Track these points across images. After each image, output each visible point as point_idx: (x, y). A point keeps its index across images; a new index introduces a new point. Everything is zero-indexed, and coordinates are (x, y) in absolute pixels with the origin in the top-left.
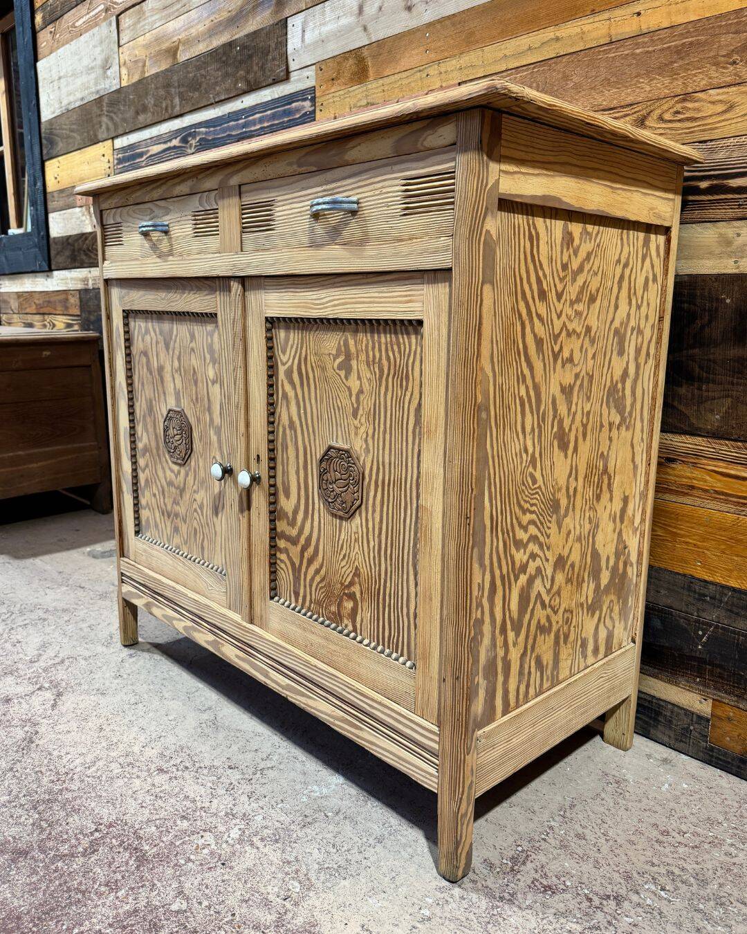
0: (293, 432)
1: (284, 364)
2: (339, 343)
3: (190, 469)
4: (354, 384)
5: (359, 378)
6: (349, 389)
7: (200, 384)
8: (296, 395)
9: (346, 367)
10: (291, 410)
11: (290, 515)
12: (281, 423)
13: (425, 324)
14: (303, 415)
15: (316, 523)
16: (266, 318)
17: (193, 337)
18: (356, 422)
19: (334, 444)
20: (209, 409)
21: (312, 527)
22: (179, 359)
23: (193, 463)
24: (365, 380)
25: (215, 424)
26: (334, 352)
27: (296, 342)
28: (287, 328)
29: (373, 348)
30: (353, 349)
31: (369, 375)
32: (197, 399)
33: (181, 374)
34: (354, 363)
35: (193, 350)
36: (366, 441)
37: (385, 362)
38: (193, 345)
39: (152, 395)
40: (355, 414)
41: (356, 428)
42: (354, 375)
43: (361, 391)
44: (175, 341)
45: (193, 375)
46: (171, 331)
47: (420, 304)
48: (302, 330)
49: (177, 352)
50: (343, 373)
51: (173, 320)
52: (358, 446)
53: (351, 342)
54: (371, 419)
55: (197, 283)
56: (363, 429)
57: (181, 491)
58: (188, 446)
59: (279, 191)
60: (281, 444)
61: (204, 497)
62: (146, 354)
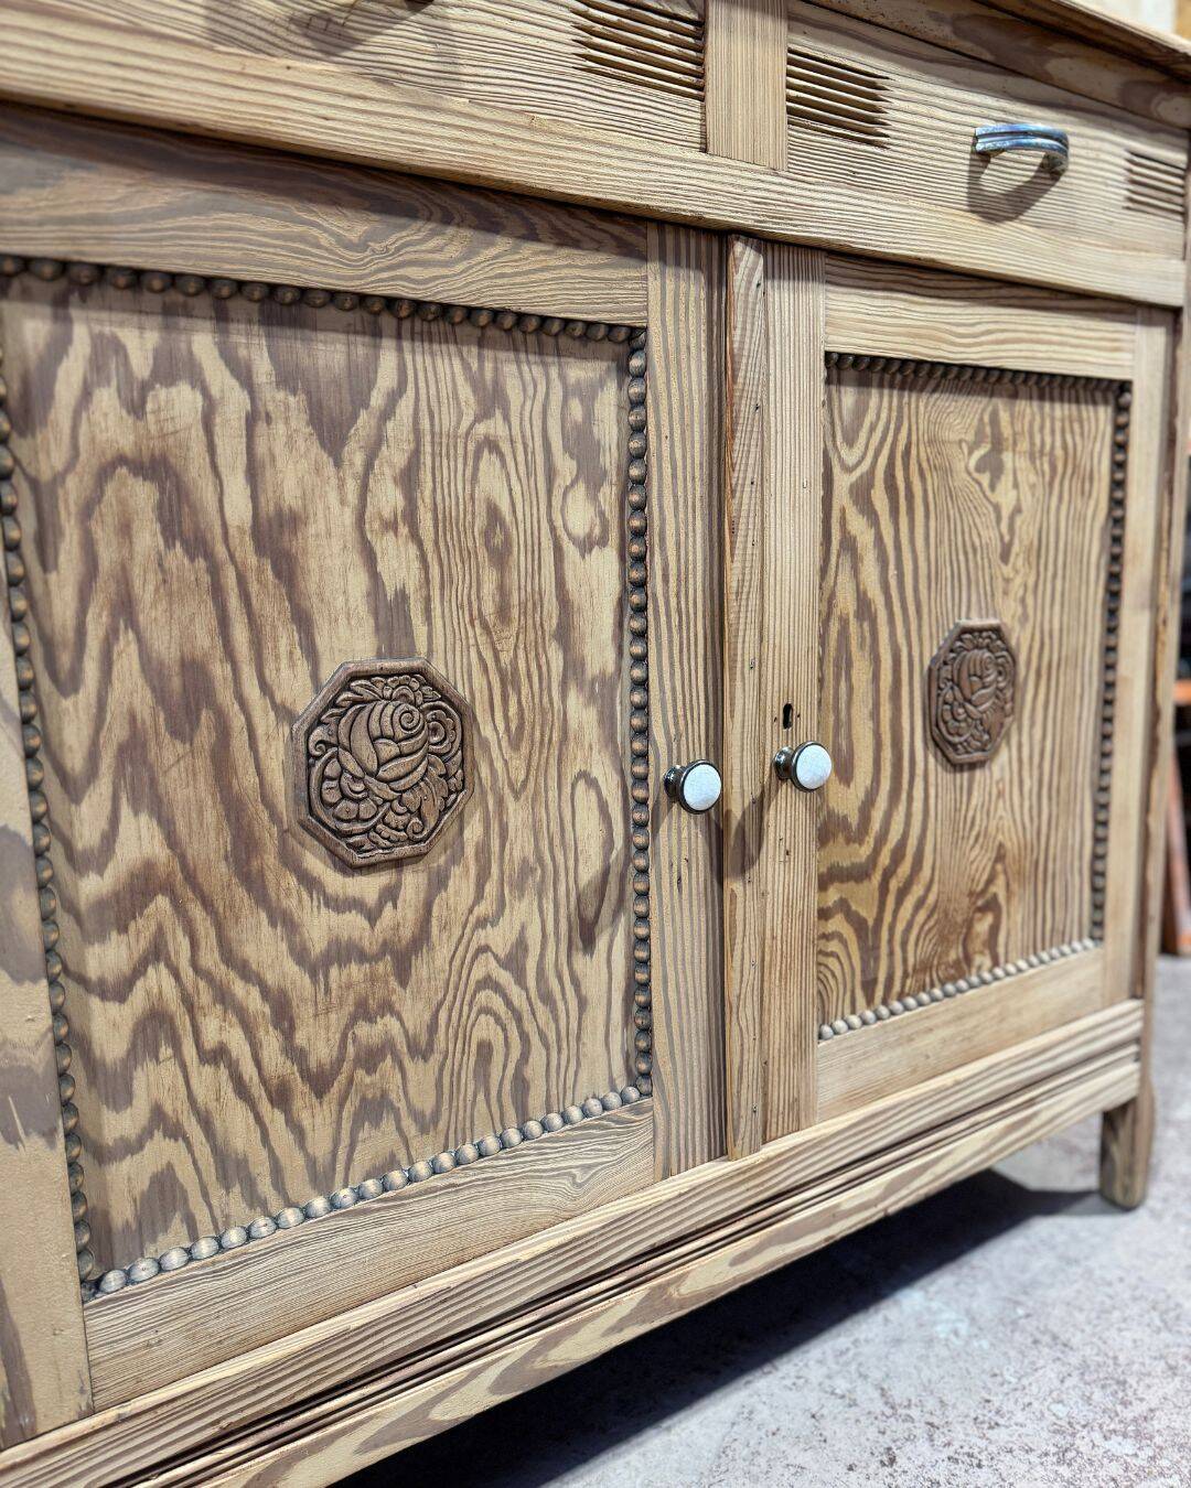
0: (866, 625)
1: (849, 470)
2: (981, 419)
3: (457, 857)
4: (1006, 497)
5: (1016, 485)
6: (997, 508)
7: (519, 558)
8: (879, 539)
9: (992, 465)
10: (863, 576)
11: (854, 820)
12: (836, 612)
13: (1136, 388)
14: (893, 582)
15: (918, 805)
16: (828, 354)
17: (492, 400)
18: (1007, 570)
19: (964, 622)
20: (565, 634)
21: (909, 815)
22: (408, 479)
23: (473, 832)
24: (1024, 488)
25: (592, 669)
26: (970, 437)
27: (884, 415)
28: (863, 383)
29: (1042, 428)
30: (1007, 431)
31: (1033, 478)
32: (503, 612)
33: (415, 536)
34: (1007, 457)
35: (491, 444)
36: (1023, 601)
37: (1059, 452)
38: (495, 427)
39: (204, 638)
40: (1005, 557)
41: (1007, 581)
42: (1006, 481)
43: (1018, 510)
44: (387, 413)
45: (487, 534)
46: (359, 384)
47: (1129, 356)
48: (902, 388)
49: (395, 456)
50: (985, 479)
51: (377, 333)
52: (1006, 614)
53: (1004, 416)
54: (1033, 559)
55: (561, 220)
56: (1018, 581)
57: (403, 957)
58: (456, 782)
59: (903, 64)
60: (834, 662)
61: (527, 919)
62: (157, 467)
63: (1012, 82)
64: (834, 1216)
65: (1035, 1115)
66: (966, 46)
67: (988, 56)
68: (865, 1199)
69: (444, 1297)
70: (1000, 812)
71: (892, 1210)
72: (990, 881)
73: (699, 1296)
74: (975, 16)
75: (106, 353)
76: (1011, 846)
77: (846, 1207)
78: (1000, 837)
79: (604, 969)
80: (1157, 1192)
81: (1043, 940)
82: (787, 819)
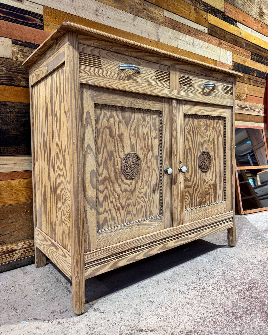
0: (190, 151)
1: (187, 129)
2: (205, 122)
3: (139, 179)
4: (208, 133)
5: (210, 132)
6: (207, 135)
7: (147, 140)
8: (191, 139)
9: (206, 129)
10: (189, 144)
11: (189, 179)
12: (186, 149)
13: (227, 118)
14: (193, 145)
15: (198, 177)
16: (184, 114)
17: (144, 120)
18: (209, 144)
19: (203, 151)
20: (152, 150)
21: (197, 179)
22: (135, 130)
23: (141, 176)
24: (211, 132)
25: (155, 155)
26: (203, 125)
27: (192, 122)
28: (189, 118)
29: (213, 124)
30: (208, 124)
31: (212, 131)
32: (145, 146)
33: (135, 137)
34: (209, 128)
35: (144, 125)
36: (212, 148)
37: (216, 127)
38: (144, 123)
39: (113, 149)
40: (209, 142)
41: (209, 145)
42: (209, 131)
43: (210, 135)
44: (133, 122)
45: (143, 136)
46: (130, 118)
47: (225, 113)
48: (194, 118)
49: (134, 127)
50: (206, 131)
51: (132, 112)
52: (209, 150)
53: (208, 122)
54: (213, 142)
56: (211, 145)
57: (133, 192)
58: (139, 169)
59: (193, 76)
60: (186, 155)
61: (147, 189)
62: (109, 128)
63: (208, 78)
64: (188, 238)
65: (217, 227)
66: (202, 73)
67: (205, 74)
68: (192, 237)
69: (138, 240)
70: (210, 179)
71: (196, 239)
72: (209, 190)
73: (170, 247)
74: (203, 70)
75: (105, 114)
76: (212, 185)
77: (190, 237)
78: (210, 183)
79: (156, 197)
80: (237, 245)
81: (217, 200)
82: (180, 178)
